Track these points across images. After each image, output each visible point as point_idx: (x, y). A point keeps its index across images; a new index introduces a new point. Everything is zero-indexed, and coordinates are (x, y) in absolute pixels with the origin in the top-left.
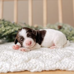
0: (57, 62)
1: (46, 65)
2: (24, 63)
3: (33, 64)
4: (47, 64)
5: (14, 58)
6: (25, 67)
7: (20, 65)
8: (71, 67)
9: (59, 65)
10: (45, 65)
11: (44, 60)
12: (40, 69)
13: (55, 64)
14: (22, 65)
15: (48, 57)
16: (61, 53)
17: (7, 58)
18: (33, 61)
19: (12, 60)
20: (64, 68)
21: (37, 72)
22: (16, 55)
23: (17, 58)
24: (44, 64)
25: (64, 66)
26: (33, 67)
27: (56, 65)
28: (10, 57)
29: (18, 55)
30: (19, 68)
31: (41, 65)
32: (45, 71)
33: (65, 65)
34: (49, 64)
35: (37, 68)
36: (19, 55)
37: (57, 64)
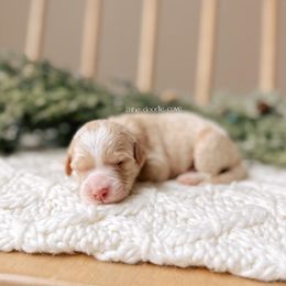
0: (199, 239)
1: (156, 244)
2: (78, 227)
3: (110, 233)
4: (161, 242)
5: (48, 206)
6: (78, 240)
7: (59, 232)
8: (251, 265)
9: (206, 251)
10: (152, 240)
11: (155, 225)
12: (129, 254)
13: (193, 243)
14: (69, 231)
15: (171, 217)
16: (229, 209)
17: (26, 200)
18: (111, 224)
19: (41, 210)
20: (223, 262)
21: (119, 262)
22: (56, 197)
23: (58, 208)
24: (147, 239)
25: (224, 255)
26: (108, 243)
27: (195, 250)
28: (37, 200)
29: (65, 197)
30: (57, 241)
31: (137, 241)
32: (149, 263)
33: (229, 255)
34: (169, 241)
35: (122, 248)
36: (69, 198)
37: (197, 245)
